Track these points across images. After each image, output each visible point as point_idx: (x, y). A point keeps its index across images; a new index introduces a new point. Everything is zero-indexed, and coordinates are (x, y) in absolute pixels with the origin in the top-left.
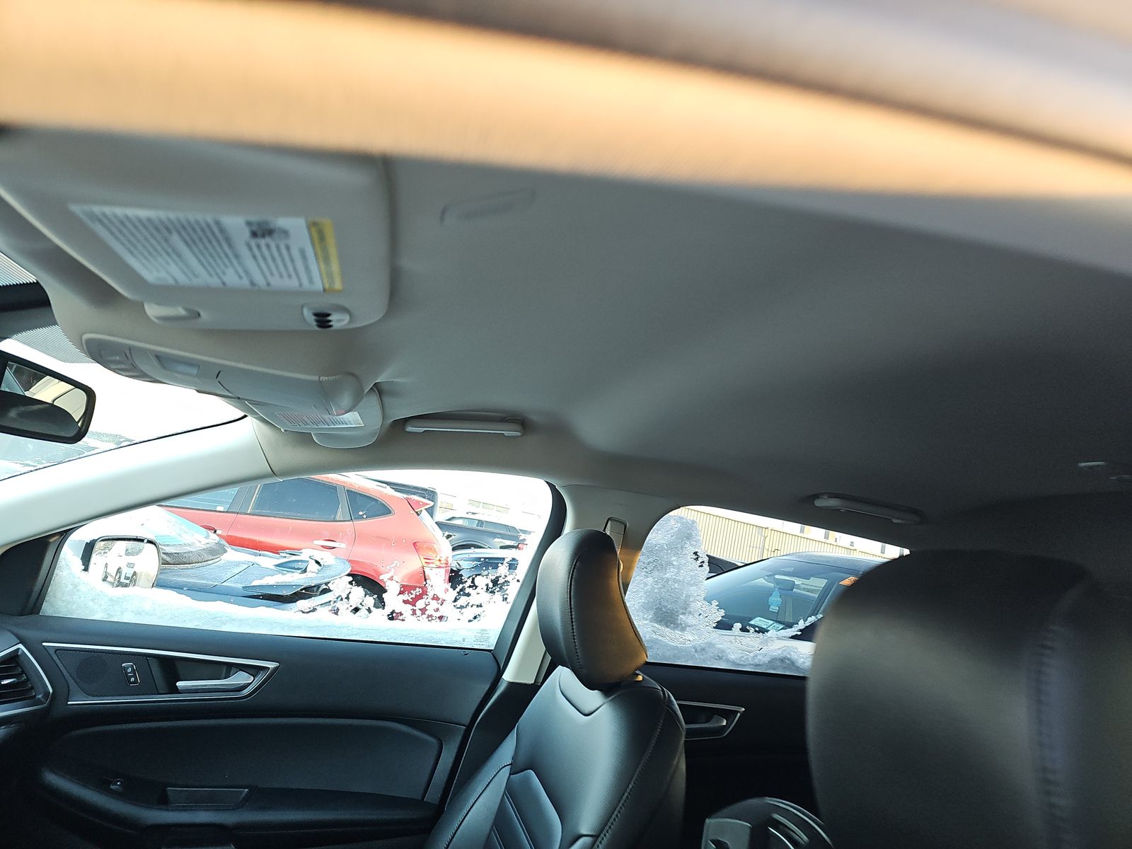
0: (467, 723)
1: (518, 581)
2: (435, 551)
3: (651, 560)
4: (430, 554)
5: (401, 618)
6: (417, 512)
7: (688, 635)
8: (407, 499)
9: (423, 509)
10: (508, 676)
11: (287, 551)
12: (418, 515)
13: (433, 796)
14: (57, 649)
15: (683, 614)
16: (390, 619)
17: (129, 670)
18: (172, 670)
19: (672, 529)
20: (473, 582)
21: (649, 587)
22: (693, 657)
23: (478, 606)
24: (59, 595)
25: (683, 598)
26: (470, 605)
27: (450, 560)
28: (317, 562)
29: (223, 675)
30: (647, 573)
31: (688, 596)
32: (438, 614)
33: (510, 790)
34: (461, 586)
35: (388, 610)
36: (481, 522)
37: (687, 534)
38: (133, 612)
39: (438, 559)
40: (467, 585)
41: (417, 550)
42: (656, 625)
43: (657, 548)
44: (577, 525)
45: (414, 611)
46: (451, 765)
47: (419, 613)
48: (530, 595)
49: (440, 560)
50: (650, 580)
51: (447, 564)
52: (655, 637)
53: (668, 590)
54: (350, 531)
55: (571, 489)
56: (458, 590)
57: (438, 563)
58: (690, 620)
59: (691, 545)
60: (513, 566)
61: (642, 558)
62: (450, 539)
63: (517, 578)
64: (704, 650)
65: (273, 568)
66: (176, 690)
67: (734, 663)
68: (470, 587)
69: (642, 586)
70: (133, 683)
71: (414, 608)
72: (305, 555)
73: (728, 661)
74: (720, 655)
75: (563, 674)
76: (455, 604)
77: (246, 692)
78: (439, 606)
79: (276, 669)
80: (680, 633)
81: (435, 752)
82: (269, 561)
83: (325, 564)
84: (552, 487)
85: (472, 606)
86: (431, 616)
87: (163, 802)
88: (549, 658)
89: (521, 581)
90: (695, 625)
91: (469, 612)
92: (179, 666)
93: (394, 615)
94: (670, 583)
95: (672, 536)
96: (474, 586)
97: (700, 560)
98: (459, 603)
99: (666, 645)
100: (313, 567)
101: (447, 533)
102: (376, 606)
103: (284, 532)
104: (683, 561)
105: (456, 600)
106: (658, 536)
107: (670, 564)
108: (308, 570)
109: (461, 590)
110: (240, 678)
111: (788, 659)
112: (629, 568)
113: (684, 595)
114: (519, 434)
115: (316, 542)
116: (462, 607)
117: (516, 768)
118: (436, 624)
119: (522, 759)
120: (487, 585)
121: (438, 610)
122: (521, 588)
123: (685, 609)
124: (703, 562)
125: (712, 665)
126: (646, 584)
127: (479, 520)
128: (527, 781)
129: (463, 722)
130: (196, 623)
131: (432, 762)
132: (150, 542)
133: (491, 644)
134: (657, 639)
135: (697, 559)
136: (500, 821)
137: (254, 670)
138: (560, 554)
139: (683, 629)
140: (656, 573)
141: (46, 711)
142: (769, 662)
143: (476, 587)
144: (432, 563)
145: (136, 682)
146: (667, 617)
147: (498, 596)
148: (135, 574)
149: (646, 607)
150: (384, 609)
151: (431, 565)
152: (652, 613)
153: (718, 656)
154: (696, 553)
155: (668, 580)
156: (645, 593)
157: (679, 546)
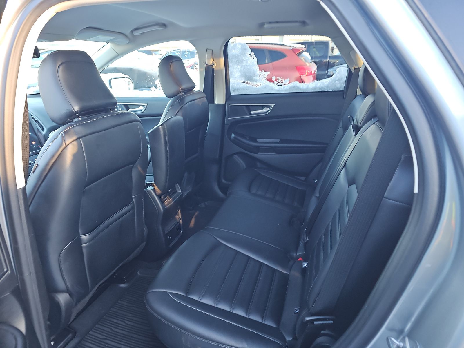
3: (236, 60)
15: (255, 76)
21: (240, 69)
25: (252, 71)
31: (254, 70)
50: (239, 67)
53: (246, 69)
58: (257, 78)
59: (247, 52)
64: (265, 87)
67: (277, 90)
69: (237, 69)
73: (275, 90)
80: (255, 83)
95: (240, 50)
97: (252, 57)
104: (247, 58)
107: (243, 60)
110: (141, 108)
111: (296, 86)
123: (254, 75)
124: (254, 57)
126: (238, 69)
142: (290, 88)
152: (244, 77)
154: (250, 54)
155: (245, 66)
156: (239, 71)
157: (244, 53)
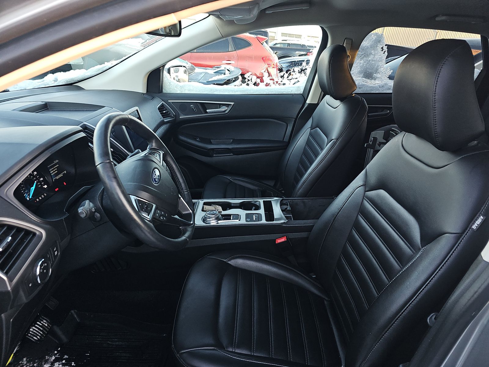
0: (295, 118)
1: (310, 68)
2: (271, 60)
3: (363, 53)
4: (269, 62)
5: (269, 85)
6: (262, 43)
7: (377, 82)
8: (257, 37)
9: (264, 41)
10: (308, 101)
11: (215, 66)
12: (262, 44)
13: (286, 139)
14: (173, 102)
15: (376, 73)
16: (266, 86)
17: (193, 107)
18: (204, 107)
19: (373, 39)
20: (293, 70)
21: (362, 64)
22: (378, 90)
23: (296, 79)
24: (166, 86)
26: (293, 78)
27: (278, 64)
28: (228, 70)
29: (219, 108)
30: (361, 59)
31: (378, 66)
32: (282, 83)
33: (311, 134)
34: (289, 72)
35: (265, 83)
36: (289, 44)
37: (379, 39)
38: (187, 90)
39: (273, 64)
40: (291, 71)
41: (264, 61)
42: (364, 79)
43: (366, 48)
44: (333, 42)
45: (274, 82)
46: (291, 130)
47: (275, 83)
48: (315, 72)
49: (274, 64)
50: (362, 61)
51: (277, 66)
52: (364, 83)
53: (369, 65)
54: (235, 55)
55: (329, 28)
56: (288, 73)
57: (273, 66)
58: (378, 75)
59: (380, 45)
60: (308, 62)
61: (359, 53)
62: (276, 54)
63: (310, 66)
64: (383, 86)
65: (213, 74)
66: (207, 113)
68: (293, 72)
70: (195, 111)
71: (274, 81)
72: (222, 68)
74: (390, 88)
75: (328, 98)
76: (288, 78)
77: (227, 112)
78: (282, 80)
79: (234, 105)
80: (374, 81)
81: (286, 127)
82: (211, 71)
83: (232, 70)
84: (322, 28)
85: (294, 79)
86: (280, 84)
87: (211, 143)
88: (323, 93)
89: (311, 68)
90: (380, 77)
91: (293, 81)
92: (206, 105)
93: (267, 84)
94: (370, 62)
95: (372, 42)
96: (294, 71)
97: (384, 50)
98: (289, 78)
99: (368, 86)
100: (227, 72)
101: (275, 52)
102: (261, 82)
103: (210, 59)
104: (376, 52)
105: (288, 77)
106: (366, 43)
107: (371, 54)
108: (226, 74)
109: (290, 73)
110: (223, 109)
112: (353, 58)
113: (376, 66)
114: (308, 8)
115: (223, 62)
116: (290, 80)
117: (312, 128)
118: (282, 86)
119: (314, 125)
120: (299, 71)
121: (282, 81)
122: (311, 70)
123: (376, 71)
124: (385, 51)
125: (386, 92)
126: (360, 63)
127: (288, 43)
128: (316, 131)
129: (294, 117)
130: (206, 92)
131: (285, 130)
132: (184, 67)
133: (301, 91)
134: (364, 84)
135: (382, 50)
136: (308, 143)
137: (228, 105)
138: (326, 55)
139: (375, 79)
140: (365, 58)
141: (175, 120)
143: (295, 72)
144: (271, 66)
145: (196, 111)
146: (368, 75)
147: (303, 74)
148: (179, 79)
149: (360, 72)
150: (263, 82)
151: (271, 67)
152: (363, 74)
153: (389, 88)
154: (382, 48)
155: (370, 60)
156: (360, 67)
157: (375, 46)
